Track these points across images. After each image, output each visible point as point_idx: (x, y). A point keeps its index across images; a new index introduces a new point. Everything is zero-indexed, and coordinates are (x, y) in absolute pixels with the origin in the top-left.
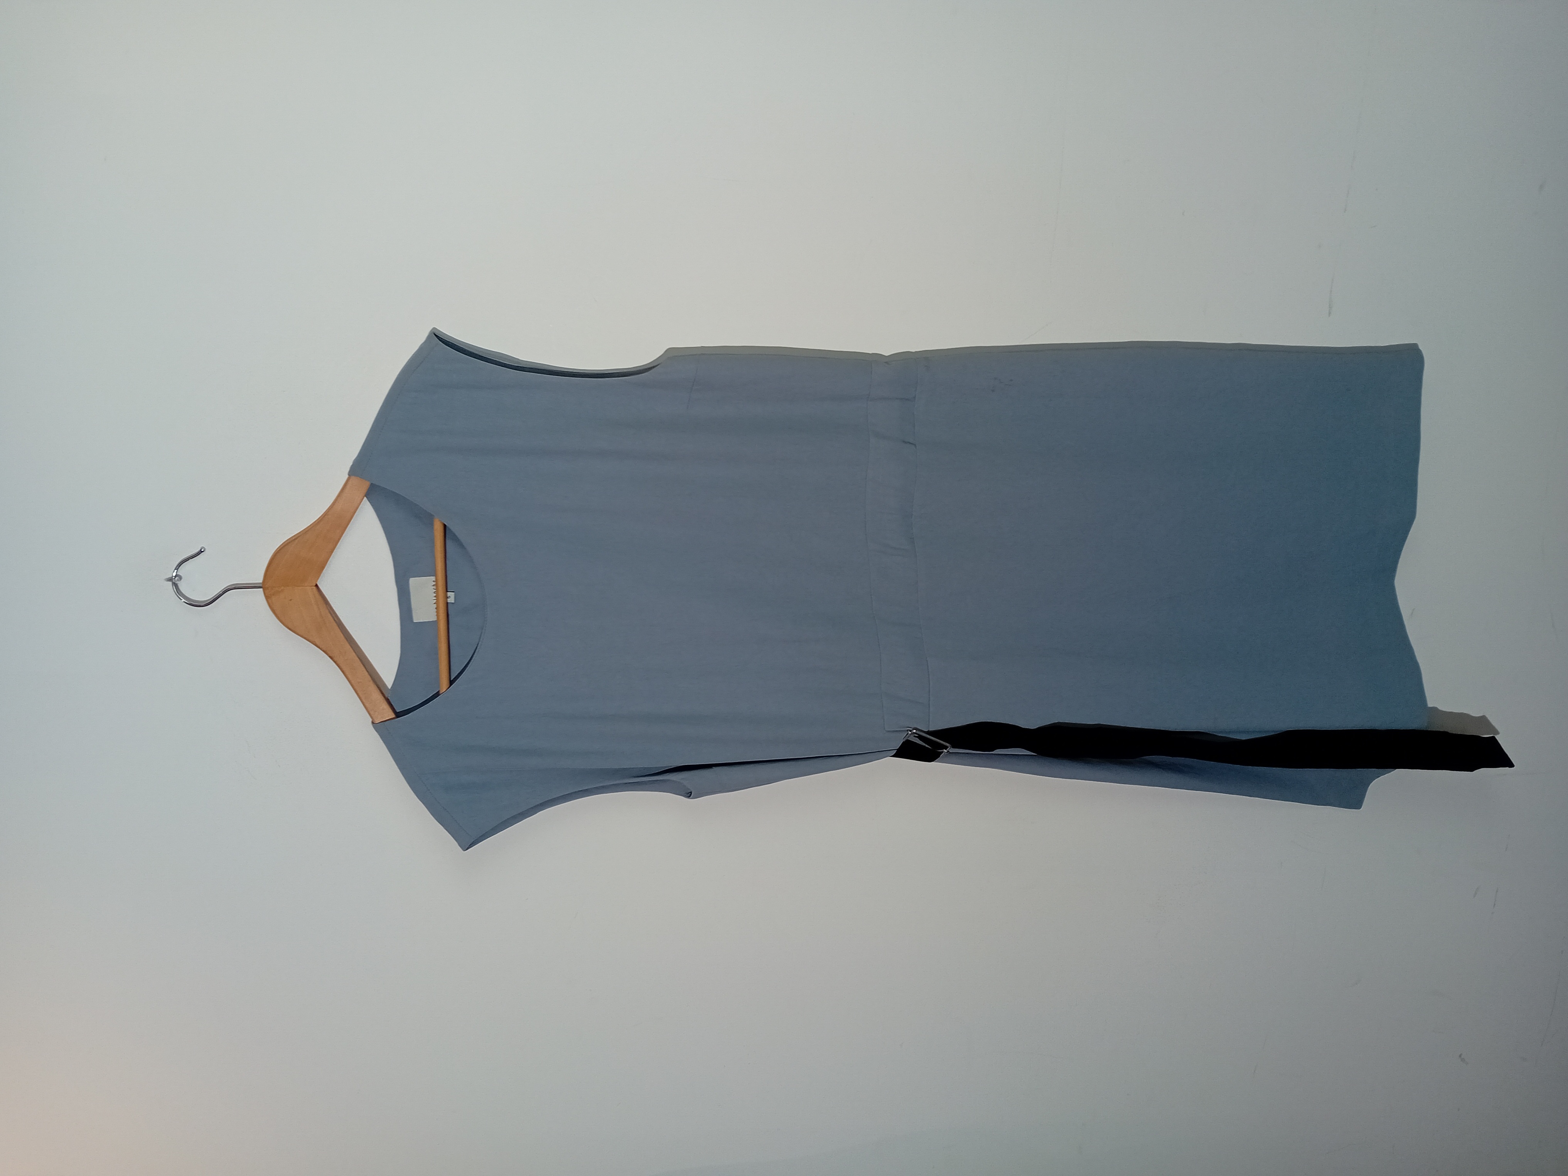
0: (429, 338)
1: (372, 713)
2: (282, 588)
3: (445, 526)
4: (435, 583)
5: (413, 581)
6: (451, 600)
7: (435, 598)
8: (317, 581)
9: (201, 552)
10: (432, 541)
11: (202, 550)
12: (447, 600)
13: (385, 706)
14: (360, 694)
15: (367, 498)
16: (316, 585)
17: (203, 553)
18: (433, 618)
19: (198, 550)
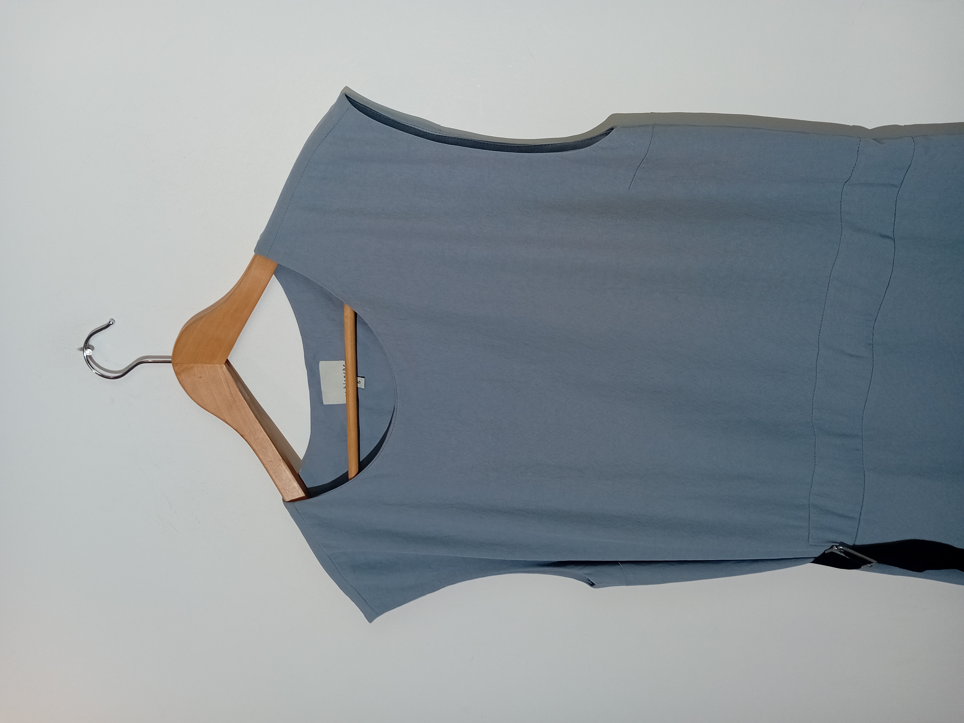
0: (339, 99)
1: (282, 491)
2: (192, 365)
3: (356, 314)
4: (344, 367)
5: (323, 365)
6: (361, 385)
7: (345, 383)
8: (227, 357)
9: (108, 326)
10: (342, 324)
11: (111, 323)
12: (357, 385)
13: (295, 484)
14: (271, 473)
15: (275, 275)
16: (227, 362)
17: (111, 326)
18: (343, 401)
19: (105, 322)
